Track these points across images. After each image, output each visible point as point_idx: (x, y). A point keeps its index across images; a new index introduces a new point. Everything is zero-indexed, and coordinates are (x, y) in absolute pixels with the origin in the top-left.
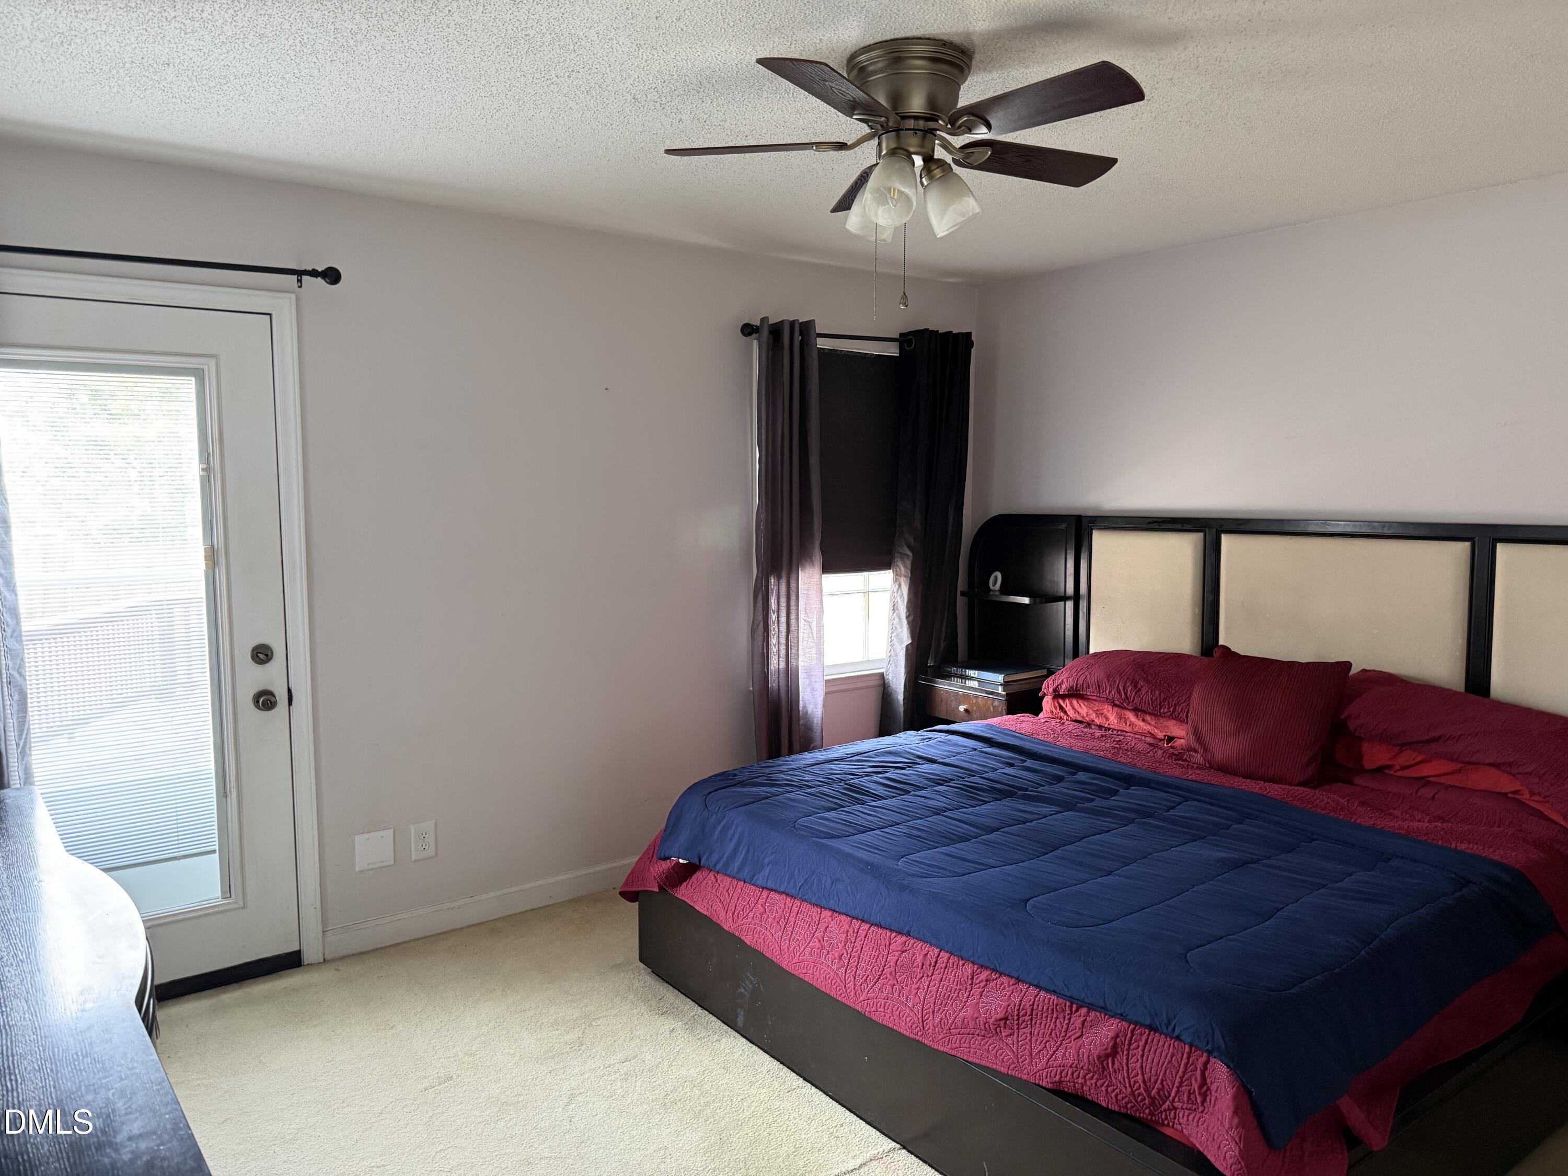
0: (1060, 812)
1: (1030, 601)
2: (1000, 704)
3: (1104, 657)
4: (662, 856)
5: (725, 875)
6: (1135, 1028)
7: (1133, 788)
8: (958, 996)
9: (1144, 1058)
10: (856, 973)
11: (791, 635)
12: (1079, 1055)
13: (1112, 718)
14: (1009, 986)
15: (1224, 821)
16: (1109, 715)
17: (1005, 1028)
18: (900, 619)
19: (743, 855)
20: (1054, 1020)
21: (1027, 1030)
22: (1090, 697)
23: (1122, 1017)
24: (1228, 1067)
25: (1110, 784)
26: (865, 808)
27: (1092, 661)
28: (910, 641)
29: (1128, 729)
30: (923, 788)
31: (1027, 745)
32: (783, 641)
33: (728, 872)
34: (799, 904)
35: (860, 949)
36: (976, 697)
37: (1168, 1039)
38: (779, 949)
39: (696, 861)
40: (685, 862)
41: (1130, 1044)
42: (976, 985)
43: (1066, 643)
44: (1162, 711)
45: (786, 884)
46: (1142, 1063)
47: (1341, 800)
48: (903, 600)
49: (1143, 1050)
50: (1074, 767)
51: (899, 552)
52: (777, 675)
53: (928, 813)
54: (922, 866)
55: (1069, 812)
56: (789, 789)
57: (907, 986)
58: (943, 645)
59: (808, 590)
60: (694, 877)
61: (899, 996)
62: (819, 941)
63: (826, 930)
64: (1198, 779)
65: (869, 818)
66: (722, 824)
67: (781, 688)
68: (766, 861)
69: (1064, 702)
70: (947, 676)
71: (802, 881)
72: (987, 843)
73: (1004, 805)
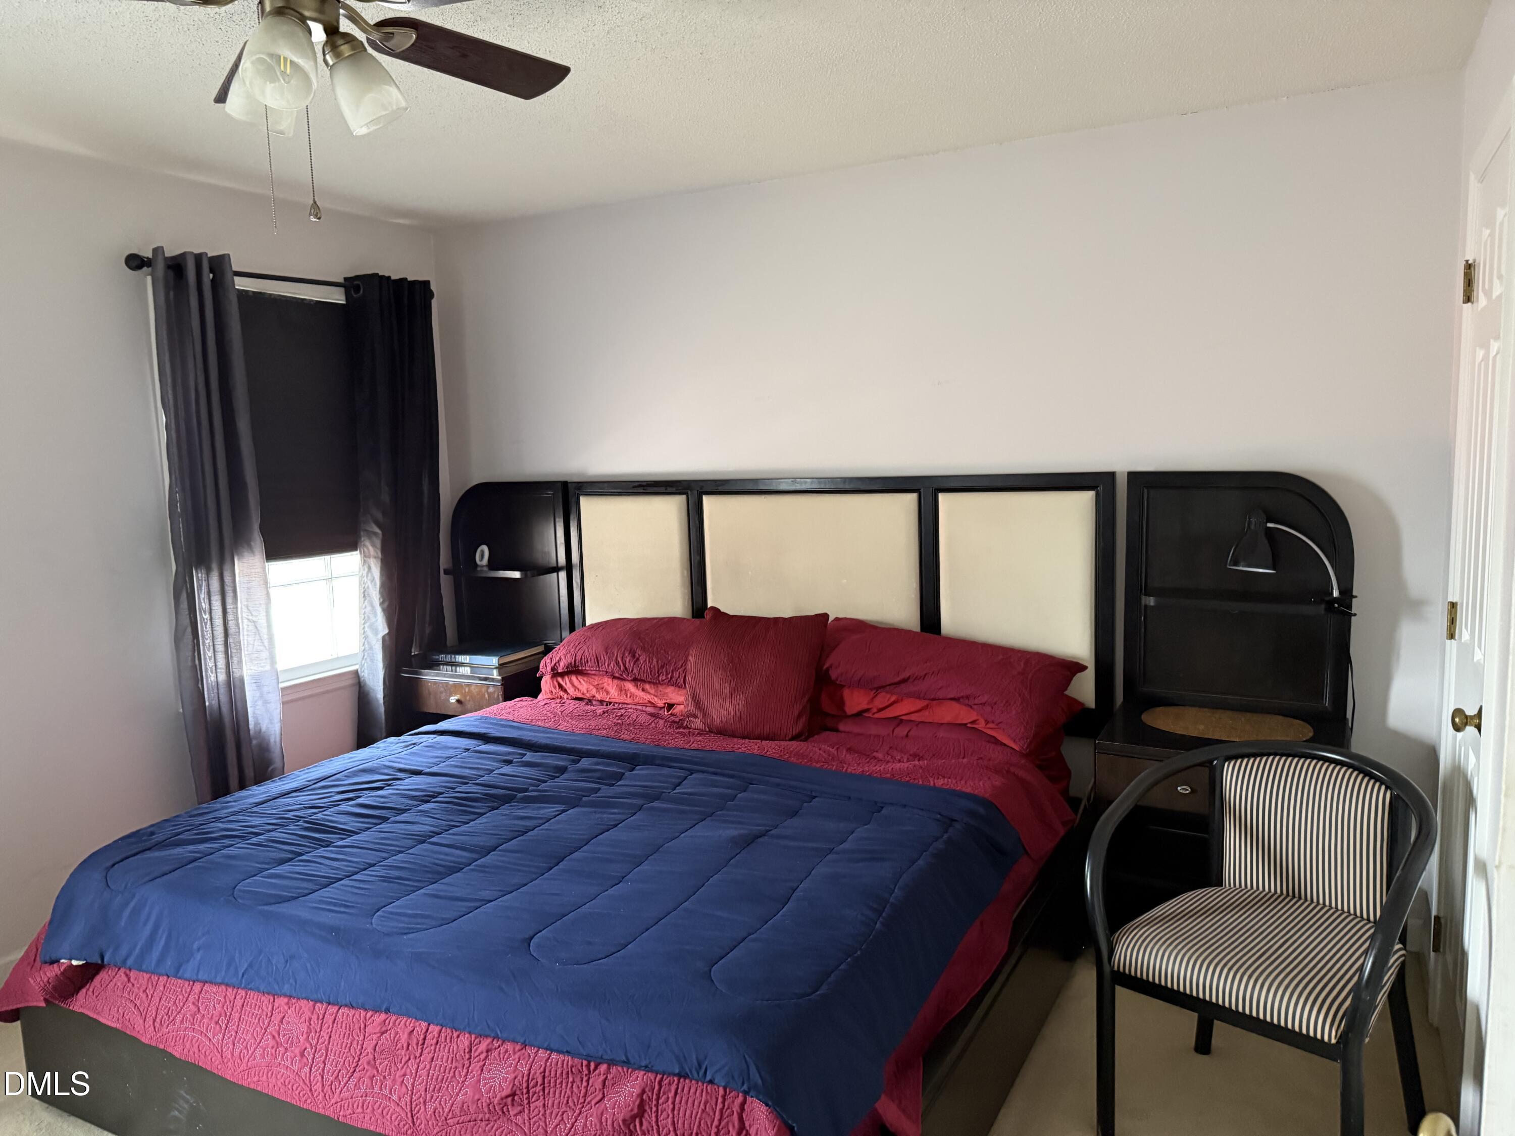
0: (564, 811)
1: (521, 575)
2: (496, 689)
3: (601, 628)
4: (48, 959)
5: (140, 970)
6: (663, 1078)
7: (637, 767)
8: (454, 1075)
9: (676, 1112)
10: (323, 1070)
11: (231, 640)
12: (601, 1123)
13: (612, 690)
14: (515, 1053)
15: (730, 791)
16: (610, 689)
17: (513, 1105)
18: (373, 607)
19: (162, 942)
20: (570, 1085)
21: (540, 1103)
22: (589, 672)
23: (647, 1069)
24: (767, 1105)
25: (613, 768)
26: (331, 851)
27: (589, 634)
28: (386, 631)
29: (629, 701)
30: (404, 811)
31: (527, 735)
32: (220, 648)
33: (144, 967)
34: (244, 995)
35: (327, 1038)
36: (468, 685)
37: (700, 1084)
38: (219, 1056)
39: (96, 960)
40: (81, 963)
41: (658, 1098)
42: (475, 1058)
43: (562, 616)
44: (660, 679)
45: (223, 973)
46: (673, 1118)
47: (831, 749)
48: (375, 585)
49: (673, 1103)
50: (577, 754)
51: (366, 530)
52: (216, 691)
53: (410, 843)
54: (402, 918)
55: (576, 809)
56: (227, 842)
57: (390, 1074)
58: (428, 630)
59: (248, 583)
60: (97, 979)
61: (381, 1089)
62: (274, 1037)
63: (281, 1021)
64: (700, 747)
65: (335, 864)
66: (132, 904)
67: (222, 705)
68: (195, 946)
69: (563, 680)
70: (433, 665)
71: (246, 966)
72: (483, 869)
73: (502, 815)
